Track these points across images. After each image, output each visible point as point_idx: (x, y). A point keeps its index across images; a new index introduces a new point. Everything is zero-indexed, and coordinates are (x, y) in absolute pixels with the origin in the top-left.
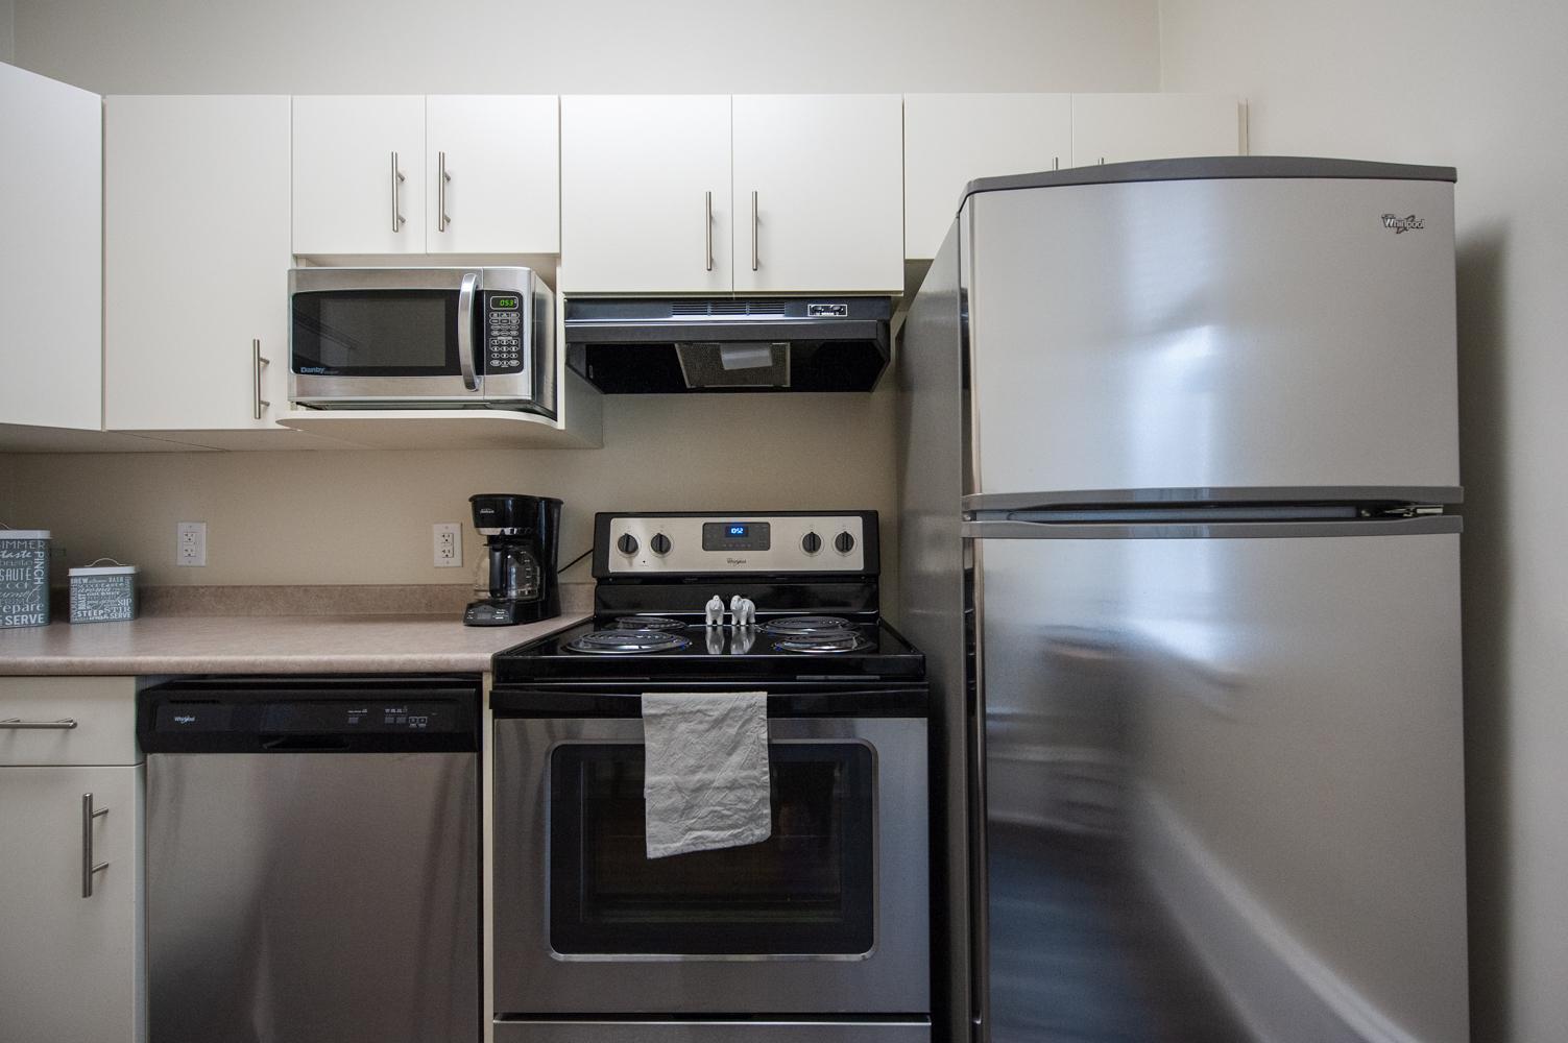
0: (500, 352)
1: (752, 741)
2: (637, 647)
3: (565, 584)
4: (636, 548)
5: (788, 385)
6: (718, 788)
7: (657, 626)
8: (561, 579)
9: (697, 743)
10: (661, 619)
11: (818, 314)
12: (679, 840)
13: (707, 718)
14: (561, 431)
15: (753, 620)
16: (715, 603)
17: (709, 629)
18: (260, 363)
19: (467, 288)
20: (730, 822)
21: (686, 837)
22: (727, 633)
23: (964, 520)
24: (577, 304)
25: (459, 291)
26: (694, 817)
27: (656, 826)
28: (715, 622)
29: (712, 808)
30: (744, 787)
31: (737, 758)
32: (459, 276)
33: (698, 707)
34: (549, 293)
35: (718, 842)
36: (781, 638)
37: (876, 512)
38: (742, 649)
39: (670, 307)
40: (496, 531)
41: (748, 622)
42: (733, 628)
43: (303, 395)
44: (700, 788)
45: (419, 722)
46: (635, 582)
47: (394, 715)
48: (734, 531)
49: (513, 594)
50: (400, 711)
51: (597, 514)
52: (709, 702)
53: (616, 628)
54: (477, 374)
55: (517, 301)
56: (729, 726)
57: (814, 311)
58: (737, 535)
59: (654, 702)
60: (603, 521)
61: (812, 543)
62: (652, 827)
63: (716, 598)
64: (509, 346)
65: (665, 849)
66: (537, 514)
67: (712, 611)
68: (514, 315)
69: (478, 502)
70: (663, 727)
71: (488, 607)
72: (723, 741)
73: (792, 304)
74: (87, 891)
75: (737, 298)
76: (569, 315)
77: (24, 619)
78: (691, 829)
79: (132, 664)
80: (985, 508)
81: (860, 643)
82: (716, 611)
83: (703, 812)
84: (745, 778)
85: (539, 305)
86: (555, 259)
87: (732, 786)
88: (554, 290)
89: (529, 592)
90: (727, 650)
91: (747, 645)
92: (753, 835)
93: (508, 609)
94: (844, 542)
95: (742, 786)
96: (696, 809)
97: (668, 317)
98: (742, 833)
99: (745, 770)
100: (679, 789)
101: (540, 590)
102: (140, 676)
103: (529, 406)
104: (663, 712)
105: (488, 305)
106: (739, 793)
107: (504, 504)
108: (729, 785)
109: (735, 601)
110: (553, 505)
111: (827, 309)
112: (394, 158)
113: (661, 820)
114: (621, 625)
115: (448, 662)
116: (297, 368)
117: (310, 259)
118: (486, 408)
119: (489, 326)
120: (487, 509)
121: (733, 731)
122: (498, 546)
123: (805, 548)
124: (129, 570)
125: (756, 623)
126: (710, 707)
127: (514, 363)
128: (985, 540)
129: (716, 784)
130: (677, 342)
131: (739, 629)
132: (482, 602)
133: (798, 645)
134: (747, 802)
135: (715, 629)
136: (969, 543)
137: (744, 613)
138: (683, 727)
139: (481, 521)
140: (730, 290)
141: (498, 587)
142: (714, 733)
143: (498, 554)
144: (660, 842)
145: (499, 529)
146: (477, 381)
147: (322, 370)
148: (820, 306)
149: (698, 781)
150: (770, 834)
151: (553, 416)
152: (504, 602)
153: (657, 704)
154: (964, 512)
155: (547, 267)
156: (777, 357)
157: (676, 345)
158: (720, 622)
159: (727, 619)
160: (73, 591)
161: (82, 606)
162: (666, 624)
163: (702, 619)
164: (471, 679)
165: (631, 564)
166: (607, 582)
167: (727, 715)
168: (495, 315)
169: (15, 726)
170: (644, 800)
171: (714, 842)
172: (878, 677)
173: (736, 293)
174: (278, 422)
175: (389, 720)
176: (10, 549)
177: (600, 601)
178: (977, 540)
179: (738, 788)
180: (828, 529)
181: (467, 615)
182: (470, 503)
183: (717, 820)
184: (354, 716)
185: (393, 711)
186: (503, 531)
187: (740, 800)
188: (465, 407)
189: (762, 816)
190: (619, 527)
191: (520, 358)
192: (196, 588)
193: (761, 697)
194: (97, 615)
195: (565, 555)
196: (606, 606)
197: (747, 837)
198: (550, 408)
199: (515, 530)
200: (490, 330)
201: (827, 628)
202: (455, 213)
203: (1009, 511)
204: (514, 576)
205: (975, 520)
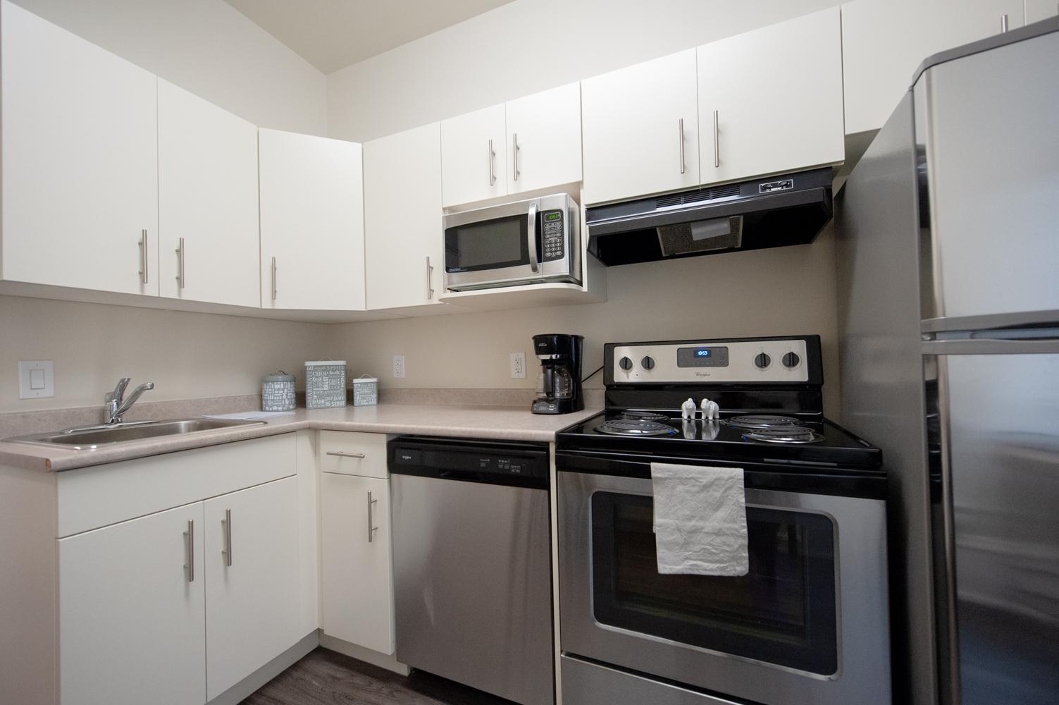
0: (551, 248)
1: (733, 503)
2: (640, 432)
3: (587, 389)
4: (631, 366)
5: (740, 246)
6: (707, 533)
7: (649, 418)
8: (584, 386)
9: (691, 500)
10: (651, 414)
11: (768, 191)
12: (680, 564)
13: (698, 483)
14: (585, 292)
15: (718, 417)
16: (689, 404)
17: (685, 422)
18: (430, 268)
19: (532, 212)
20: (718, 558)
21: (685, 563)
22: (699, 425)
23: (923, 340)
24: (593, 211)
25: (527, 214)
26: (690, 551)
27: (663, 553)
28: (689, 417)
29: (703, 546)
30: (727, 535)
31: (721, 514)
32: (527, 205)
33: (691, 475)
34: (576, 206)
35: (709, 570)
36: (748, 431)
37: (818, 337)
38: (710, 436)
39: (654, 203)
40: (547, 357)
41: (714, 418)
42: (703, 422)
43: (450, 285)
44: (694, 531)
45: (516, 469)
46: (631, 388)
47: (503, 464)
48: (700, 353)
49: (558, 395)
50: (506, 462)
51: (606, 344)
52: (699, 473)
53: (622, 418)
54: (539, 262)
55: (559, 215)
56: (715, 491)
57: (764, 188)
58: (702, 356)
59: (660, 469)
60: (609, 349)
61: (763, 361)
62: (660, 552)
63: (690, 400)
64: (556, 243)
65: (671, 569)
66: (570, 345)
67: (687, 409)
68: (558, 223)
69: (538, 339)
70: (667, 487)
71: (545, 402)
72: (710, 500)
73: (746, 186)
74: (370, 540)
75: (702, 189)
76: (588, 219)
77: (338, 403)
78: (687, 558)
79: (385, 428)
80: (948, 329)
81: (816, 437)
82: (691, 409)
83: (697, 548)
84: (728, 529)
85: (571, 214)
86: (579, 184)
87: (718, 533)
88: (579, 204)
89: (567, 394)
90: (699, 436)
91: (714, 434)
92: (735, 570)
93: (556, 404)
94: (791, 360)
95: (725, 534)
96: (691, 545)
97: (653, 210)
98: (727, 567)
99: (728, 523)
100: (679, 530)
101: (573, 393)
102: (388, 434)
103: (567, 279)
104: (666, 476)
105: (543, 220)
106: (723, 538)
107: (552, 339)
108: (716, 532)
109: (705, 403)
110: (578, 339)
111: (775, 186)
112: (491, 142)
113: (668, 549)
114: (625, 417)
115: (531, 434)
116: (447, 270)
117: (450, 209)
118: (542, 282)
119: (544, 232)
120: (543, 343)
121: (718, 494)
122: (550, 366)
123: (757, 364)
124: (375, 380)
125: (720, 419)
126: (700, 476)
127: (559, 253)
128: (949, 357)
129: (706, 530)
130: (657, 226)
131: (707, 422)
132: (540, 400)
133: (762, 436)
134: (729, 546)
135: (689, 422)
136: (930, 359)
137: (711, 412)
138: (680, 488)
139: (539, 351)
140: (698, 184)
141: (551, 391)
142: (702, 495)
143: (550, 371)
144: (667, 563)
145: (549, 356)
146: (538, 266)
147: (459, 269)
148: (769, 184)
149: (693, 526)
150: (747, 571)
151: (580, 283)
152: (552, 400)
153: (662, 470)
154: (924, 333)
155: (574, 190)
156: (734, 227)
157: (658, 229)
158: (693, 417)
159: (698, 415)
160: (355, 390)
161: (358, 398)
162: (655, 417)
163: (680, 415)
164: (544, 446)
165: (628, 377)
166: (613, 389)
167: (713, 483)
168: (548, 225)
169: (341, 455)
170: (655, 534)
171: (707, 570)
172: (835, 464)
173: (702, 185)
174: (440, 300)
175: (501, 466)
176: (333, 370)
177: (608, 401)
178: (941, 358)
179: (723, 535)
180: (777, 351)
181: (533, 407)
182: (533, 341)
183: (707, 555)
184: (484, 463)
185: (503, 461)
186: (551, 357)
187: (724, 544)
188: (531, 283)
189: (741, 558)
190: (621, 353)
191: (562, 250)
192: (401, 389)
193: (739, 473)
194: (364, 402)
195: (586, 371)
196: (613, 404)
197: (731, 570)
198: (578, 278)
199: (558, 356)
200: (545, 235)
201: (781, 424)
202: (522, 170)
203: (972, 331)
204: (558, 384)
205: (935, 339)
